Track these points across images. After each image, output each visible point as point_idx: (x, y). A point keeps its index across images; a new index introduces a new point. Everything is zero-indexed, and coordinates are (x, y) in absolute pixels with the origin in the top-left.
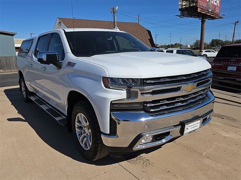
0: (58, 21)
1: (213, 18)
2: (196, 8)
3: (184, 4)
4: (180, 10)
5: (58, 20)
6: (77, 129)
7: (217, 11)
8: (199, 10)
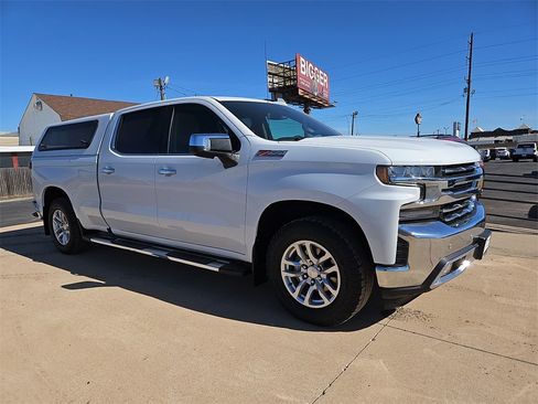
0: (35, 100)
1: (320, 106)
2: (295, 89)
3: (276, 81)
4: (271, 90)
5: (35, 96)
6: (284, 274)
7: (326, 95)
8: (300, 92)
